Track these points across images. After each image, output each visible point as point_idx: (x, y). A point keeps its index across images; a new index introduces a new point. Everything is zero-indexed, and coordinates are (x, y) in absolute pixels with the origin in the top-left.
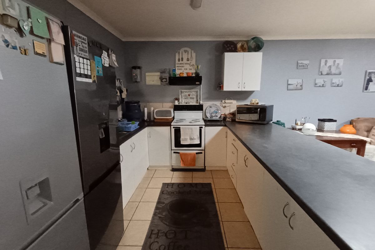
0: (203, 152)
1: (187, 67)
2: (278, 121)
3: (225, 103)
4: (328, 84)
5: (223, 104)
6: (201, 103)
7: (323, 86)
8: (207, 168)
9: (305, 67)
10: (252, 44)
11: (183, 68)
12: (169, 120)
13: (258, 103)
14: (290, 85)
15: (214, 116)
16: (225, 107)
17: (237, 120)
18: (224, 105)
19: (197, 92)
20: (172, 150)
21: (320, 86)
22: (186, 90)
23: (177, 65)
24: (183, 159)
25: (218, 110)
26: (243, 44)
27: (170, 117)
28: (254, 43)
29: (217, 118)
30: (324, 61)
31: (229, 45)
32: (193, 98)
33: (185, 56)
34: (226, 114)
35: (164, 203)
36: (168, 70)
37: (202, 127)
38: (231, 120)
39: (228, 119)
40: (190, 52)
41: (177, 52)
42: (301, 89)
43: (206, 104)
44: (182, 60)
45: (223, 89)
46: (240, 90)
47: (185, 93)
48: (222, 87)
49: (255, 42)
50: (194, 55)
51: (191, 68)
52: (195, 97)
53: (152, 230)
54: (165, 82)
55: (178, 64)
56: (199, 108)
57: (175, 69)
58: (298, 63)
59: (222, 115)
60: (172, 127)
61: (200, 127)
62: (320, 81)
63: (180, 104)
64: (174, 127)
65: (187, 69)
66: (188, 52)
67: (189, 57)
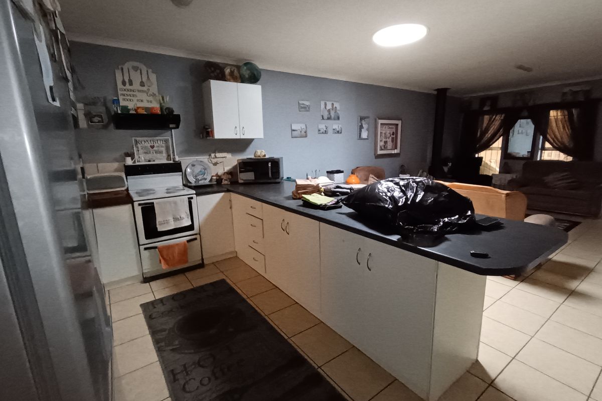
0: (198, 236)
1: (144, 96)
2: (288, 178)
3: (216, 157)
4: (330, 131)
5: (212, 160)
6: (177, 159)
7: (326, 132)
8: (206, 262)
9: (306, 108)
10: (246, 73)
11: (135, 99)
12: (120, 194)
13: (265, 156)
14: (294, 130)
15: (201, 180)
16: (215, 164)
17: (240, 181)
18: (214, 161)
19: (166, 141)
20: (139, 245)
21: (323, 133)
22: (145, 139)
23: (120, 92)
24: (165, 257)
25: (205, 169)
26: (232, 70)
27: (123, 189)
28: (248, 72)
29: (207, 182)
30: (324, 104)
31: (213, 69)
32: (161, 152)
33: (136, 78)
34: (219, 174)
35: (164, 330)
36: (102, 100)
37: (192, 198)
38: (229, 183)
39: (224, 182)
40: (144, 72)
41: (118, 69)
42: (306, 136)
43: (186, 162)
44: (131, 83)
45: (213, 136)
46: (238, 137)
47: (143, 143)
48: (210, 133)
49: (248, 69)
50: (153, 77)
51: (151, 98)
52: (163, 149)
53: (172, 371)
54: (98, 122)
55: (121, 90)
56: (175, 168)
57: (118, 99)
58: (299, 103)
59: (213, 176)
60: (136, 204)
61: (189, 198)
62: (322, 127)
63: (137, 164)
64: (140, 205)
65: (142, 101)
66: (141, 71)
67: (144, 79)
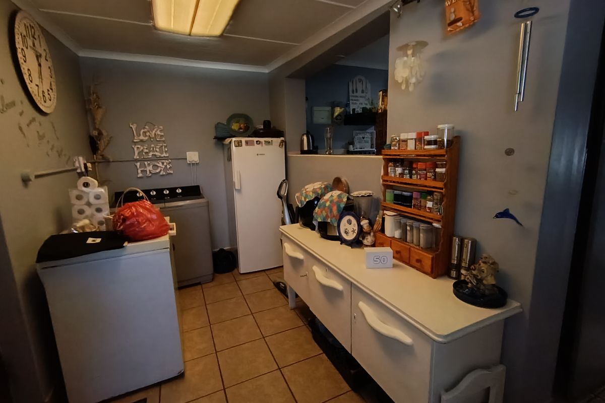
1: (363, 100)
11: (358, 103)
19: (372, 134)
22: (360, 132)
23: (351, 98)
32: (368, 142)
33: (360, 87)
40: (364, 83)
41: (351, 81)
44: (357, 92)
47: (359, 135)
50: (369, 86)
51: (367, 102)
52: (369, 140)
55: (352, 96)
57: (349, 103)
63: (355, 150)
65: (362, 104)
67: (364, 89)
